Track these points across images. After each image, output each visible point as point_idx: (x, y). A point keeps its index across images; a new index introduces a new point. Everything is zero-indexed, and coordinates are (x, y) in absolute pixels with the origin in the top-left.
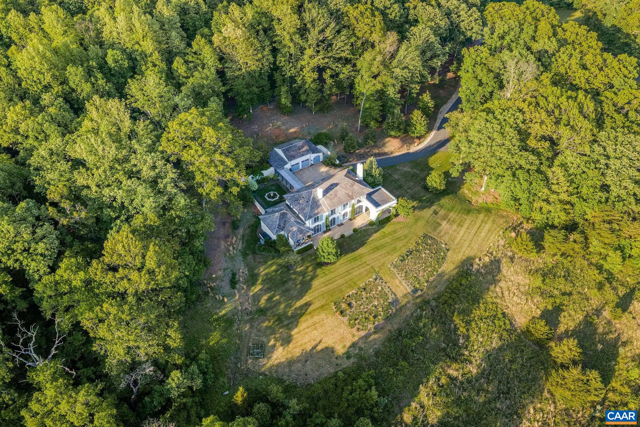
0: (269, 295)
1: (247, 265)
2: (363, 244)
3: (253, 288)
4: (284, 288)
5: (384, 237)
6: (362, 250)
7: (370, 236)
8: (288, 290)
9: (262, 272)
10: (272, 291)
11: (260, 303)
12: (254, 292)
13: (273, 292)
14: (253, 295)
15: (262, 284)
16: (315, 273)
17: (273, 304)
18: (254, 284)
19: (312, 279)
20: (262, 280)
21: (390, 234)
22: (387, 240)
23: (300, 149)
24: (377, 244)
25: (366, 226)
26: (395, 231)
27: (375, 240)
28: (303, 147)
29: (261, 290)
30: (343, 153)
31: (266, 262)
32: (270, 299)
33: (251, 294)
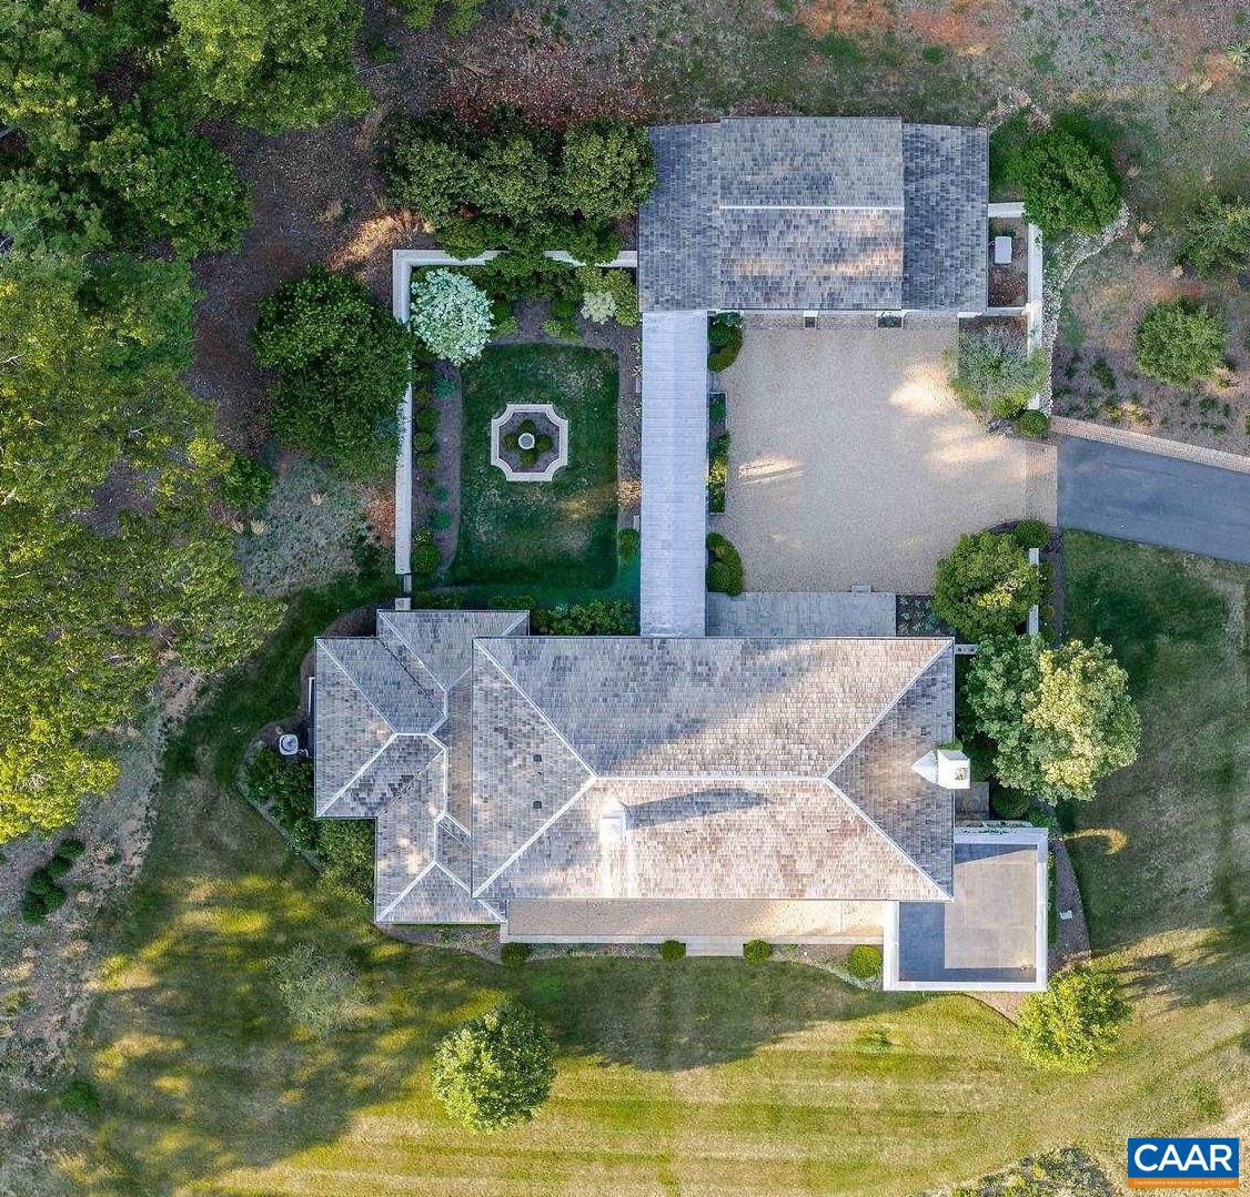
0: (154, 1042)
1: (159, 830)
2: (728, 1047)
3: (116, 961)
4: (232, 1062)
5: (864, 1065)
6: (698, 1085)
7: (802, 1018)
8: (240, 1081)
9: (198, 906)
10: (178, 1036)
11: (100, 1057)
12: (109, 986)
13: (177, 1045)
14: (100, 1000)
15: (158, 971)
16: (407, 1071)
17: (144, 1101)
18: (130, 945)
19: (373, 1096)
20: (167, 954)
21: (906, 1064)
22: (864, 1091)
23: (837, 255)
24: (798, 1089)
25: (832, 953)
26: (939, 1067)
27: (805, 1061)
28: (868, 244)
29: (140, 996)
30: (1116, 341)
31: (242, 867)
32: (151, 1065)
33: (93, 985)
